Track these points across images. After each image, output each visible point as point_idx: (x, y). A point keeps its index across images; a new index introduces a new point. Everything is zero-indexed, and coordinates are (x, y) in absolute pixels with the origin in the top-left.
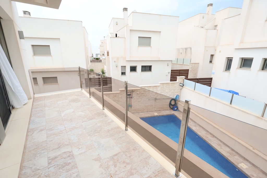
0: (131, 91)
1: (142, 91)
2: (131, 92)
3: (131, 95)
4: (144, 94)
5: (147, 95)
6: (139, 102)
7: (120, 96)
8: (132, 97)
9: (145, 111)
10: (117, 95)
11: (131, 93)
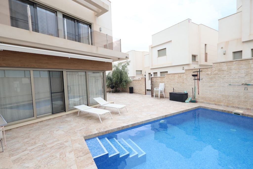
0: (199, 70)
1: (215, 71)
2: (197, 72)
3: (199, 76)
4: (219, 74)
5: (225, 76)
6: (210, 87)
7: (185, 77)
8: (199, 79)
9: (222, 104)
10: (182, 75)
11: (199, 72)
